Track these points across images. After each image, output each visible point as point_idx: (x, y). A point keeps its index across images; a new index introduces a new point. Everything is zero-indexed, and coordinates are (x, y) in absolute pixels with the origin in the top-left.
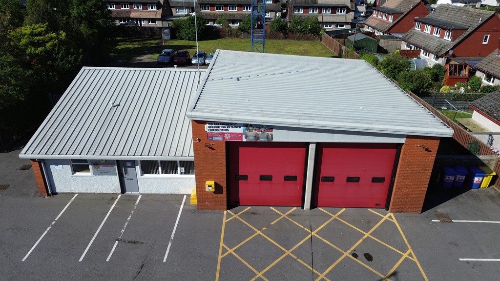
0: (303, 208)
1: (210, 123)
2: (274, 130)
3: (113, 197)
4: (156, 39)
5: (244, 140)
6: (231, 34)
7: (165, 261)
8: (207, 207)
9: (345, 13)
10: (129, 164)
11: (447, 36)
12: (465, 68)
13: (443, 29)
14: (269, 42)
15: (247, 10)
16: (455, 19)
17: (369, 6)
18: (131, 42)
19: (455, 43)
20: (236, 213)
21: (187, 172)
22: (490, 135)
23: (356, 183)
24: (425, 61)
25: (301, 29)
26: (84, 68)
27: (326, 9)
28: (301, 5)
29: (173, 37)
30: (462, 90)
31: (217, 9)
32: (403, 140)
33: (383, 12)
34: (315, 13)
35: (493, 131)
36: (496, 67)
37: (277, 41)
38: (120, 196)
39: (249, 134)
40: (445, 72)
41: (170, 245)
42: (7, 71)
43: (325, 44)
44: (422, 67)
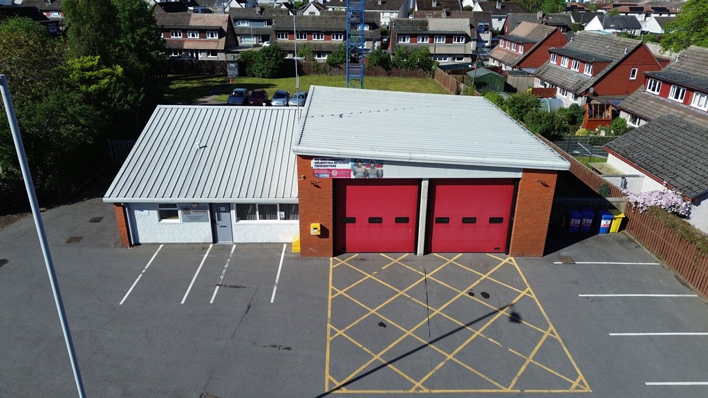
0: (416, 254)
1: (317, 158)
2: (384, 166)
3: (204, 247)
4: (219, 76)
5: (353, 177)
6: (318, 70)
7: (272, 302)
8: (312, 254)
9: (463, 42)
10: (223, 209)
11: (587, 70)
12: (607, 108)
13: (582, 62)
14: (367, 79)
15: (337, 38)
16: (597, 50)
17: (494, 34)
18: (188, 80)
19: (596, 79)
20: (343, 260)
21: (287, 218)
22: (623, 177)
23: (473, 224)
24: (561, 102)
25: (408, 63)
26: (158, 107)
27: (440, 38)
28: (407, 32)
29: (242, 73)
30: (603, 134)
31: (298, 38)
32: (519, 175)
33: (512, 42)
34: (425, 42)
35: (627, 173)
36: (642, 106)
37: (377, 79)
38: (211, 246)
39: (358, 170)
40: (584, 113)
41: (275, 289)
42: (77, 109)
43: (439, 82)
44: (557, 108)
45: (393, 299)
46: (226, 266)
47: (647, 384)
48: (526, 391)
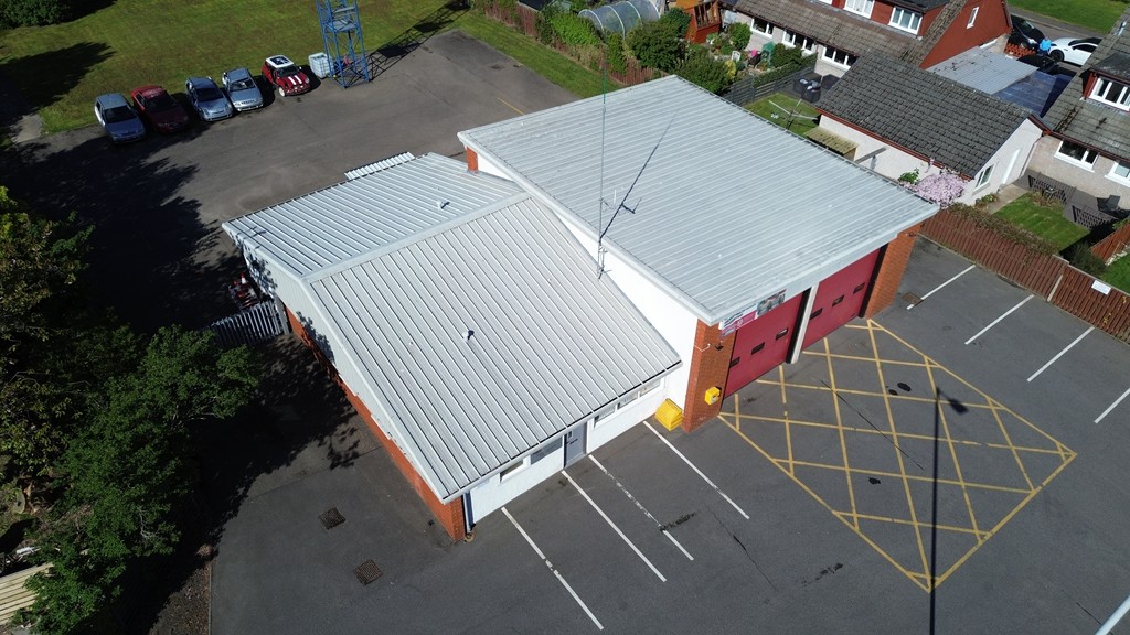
0: (788, 359)
5: (756, 317)
7: (747, 517)
8: (700, 424)
20: (734, 412)
22: (874, 156)
23: (840, 304)
30: (737, 56)
35: (871, 148)
38: (564, 473)
39: (762, 308)
40: (689, 21)
41: (725, 497)
45: (843, 441)
46: (630, 496)
47: (1097, 421)
48: (1044, 484)
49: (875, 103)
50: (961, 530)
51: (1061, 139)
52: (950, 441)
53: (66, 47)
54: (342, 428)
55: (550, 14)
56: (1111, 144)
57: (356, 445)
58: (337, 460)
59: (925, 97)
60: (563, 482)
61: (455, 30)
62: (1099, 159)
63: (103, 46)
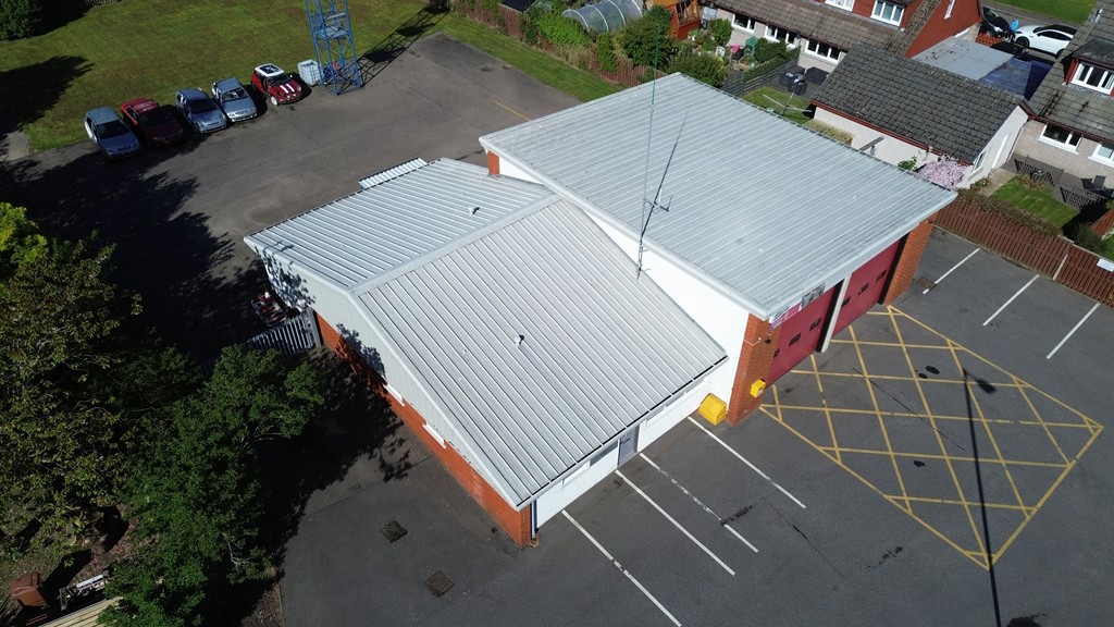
0: (820, 351)
5: (800, 309)
7: (804, 506)
8: (743, 416)
22: (873, 146)
23: (865, 291)
30: (722, 52)
38: (618, 472)
39: (806, 299)
41: (779, 487)
45: (883, 426)
46: (686, 492)
48: (1078, 457)
49: (870, 94)
50: (1008, 507)
51: (1045, 123)
52: (984, 421)
53: (41, 62)
54: (390, 439)
55: (536, 14)
56: (1095, 126)
57: (406, 456)
58: (391, 472)
59: (918, 87)
60: (619, 482)
61: (439, 33)
62: (1082, 141)
63: (80, 60)
